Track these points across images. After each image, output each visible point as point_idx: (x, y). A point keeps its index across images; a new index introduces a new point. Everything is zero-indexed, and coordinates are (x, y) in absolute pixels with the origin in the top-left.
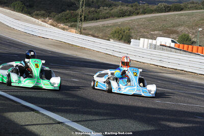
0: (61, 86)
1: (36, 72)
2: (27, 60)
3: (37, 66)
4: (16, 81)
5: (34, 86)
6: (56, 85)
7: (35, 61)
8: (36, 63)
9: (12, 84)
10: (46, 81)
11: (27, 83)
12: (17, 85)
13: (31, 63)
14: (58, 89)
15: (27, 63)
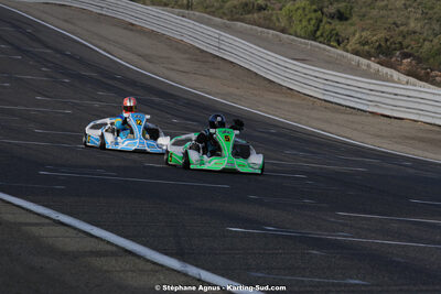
0: (262, 170)
1: (227, 148)
2: (212, 131)
3: (227, 139)
4: (197, 161)
5: (224, 169)
6: (257, 167)
7: (224, 132)
8: (226, 134)
9: (192, 167)
10: (241, 161)
11: (214, 164)
12: (199, 167)
13: (219, 134)
14: (260, 172)
15: (212, 135)
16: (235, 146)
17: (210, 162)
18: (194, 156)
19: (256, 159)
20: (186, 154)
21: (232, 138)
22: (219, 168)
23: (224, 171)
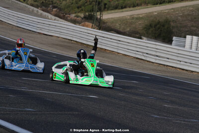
0: (113, 85)
2: (82, 60)
3: (93, 65)
4: (74, 79)
5: (91, 84)
6: (110, 83)
7: (91, 61)
8: (92, 63)
9: (71, 82)
10: (101, 80)
11: (84, 81)
12: (75, 83)
13: (87, 63)
14: (112, 86)
15: (82, 62)
16: (97, 70)
17: (82, 80)
18: (72, 75)
19: (110, 79)
20: (66, 74)
21: (95, 65)
22: (88, 83)
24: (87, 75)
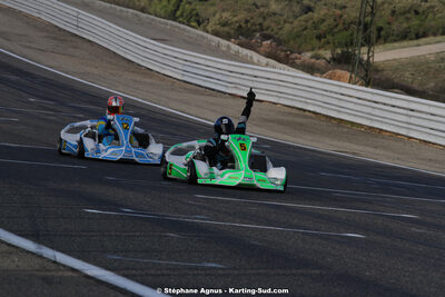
0: (285, 186)
1: (242, 159)
2: (224, 137)
3: (243, 147)
4: (206, 174)
5: (240, 184)
6: (278, 182)
7: (239, 139)
8: (241, 142)
9: (200, 181)
10: (260, 175)
11: (228, 178)
12: (208, 182)
13: (232, 142)
14: (282, 189)
16: (252, 157)
17: (222, 176)
18: (202, 168)
19: (278, 174)
20: (191, 165)
21: (249, 146)
22: (234, 183)
23: (240, 187)
24: (233, 167)
